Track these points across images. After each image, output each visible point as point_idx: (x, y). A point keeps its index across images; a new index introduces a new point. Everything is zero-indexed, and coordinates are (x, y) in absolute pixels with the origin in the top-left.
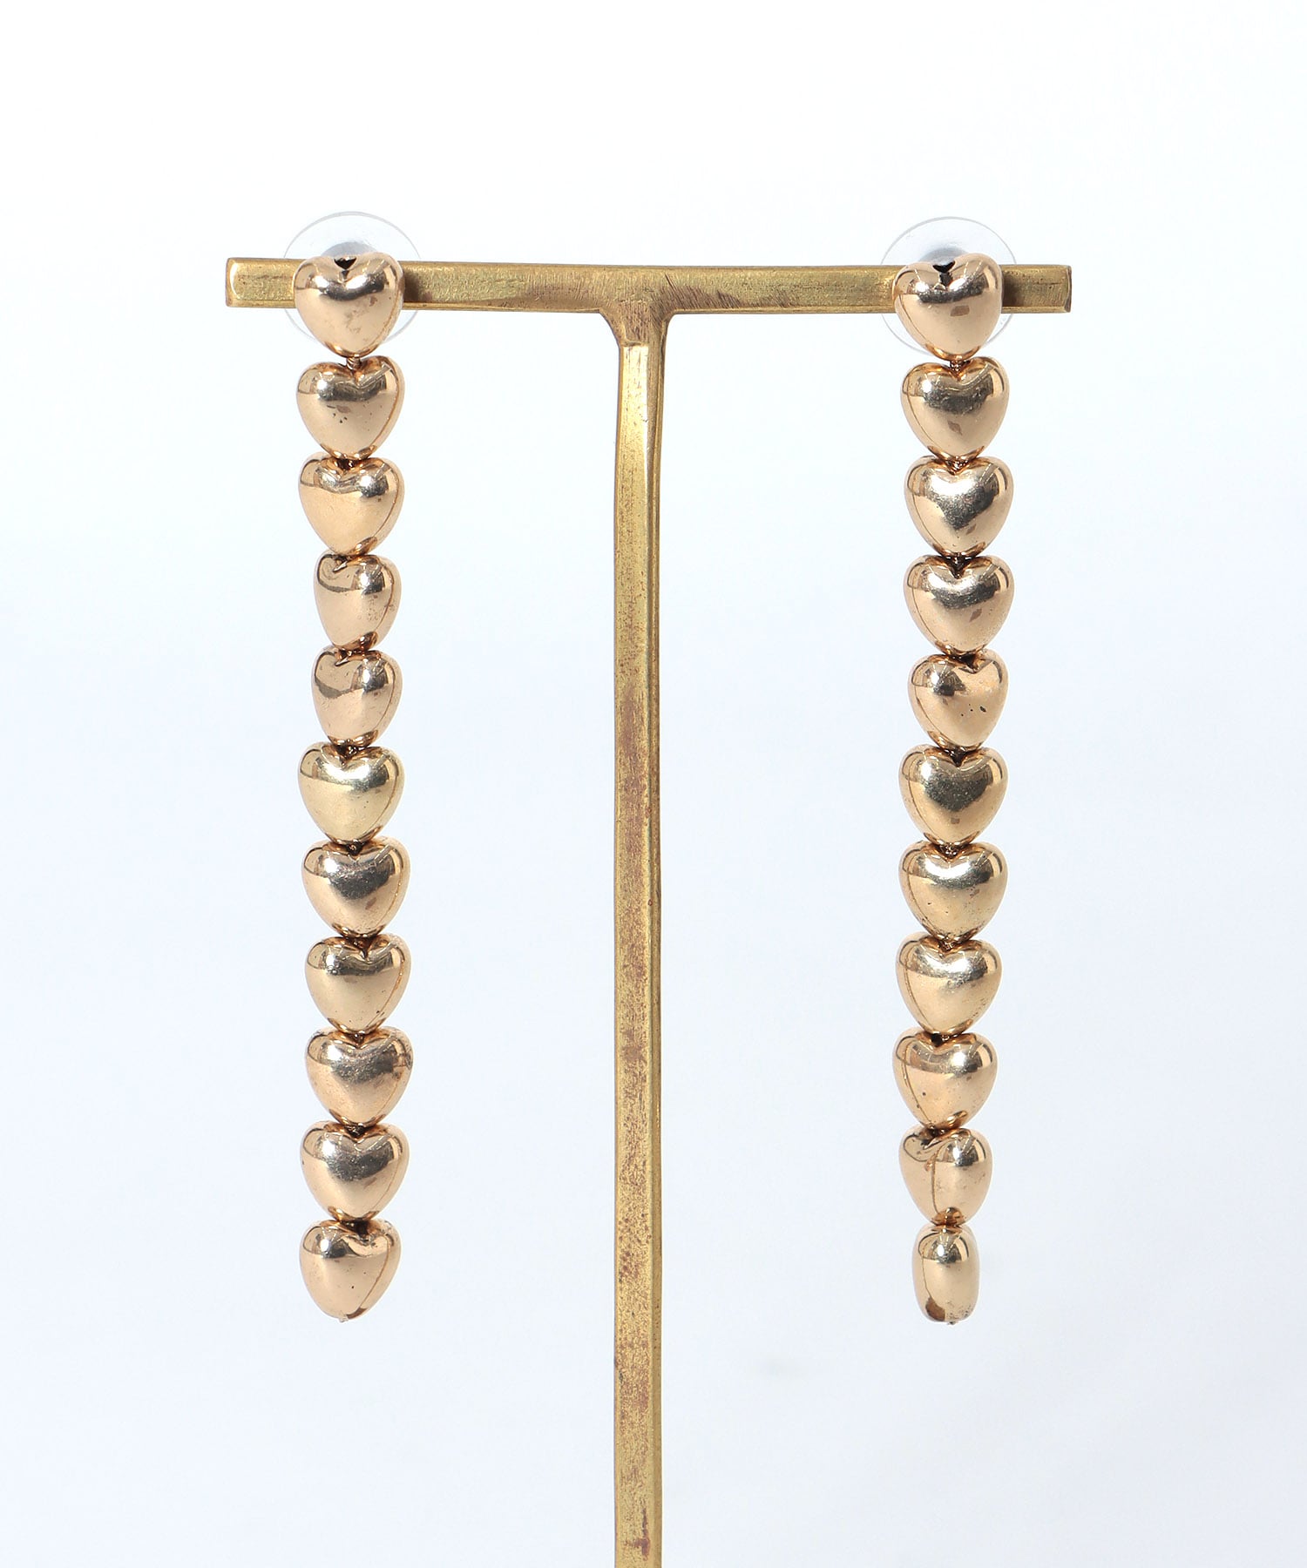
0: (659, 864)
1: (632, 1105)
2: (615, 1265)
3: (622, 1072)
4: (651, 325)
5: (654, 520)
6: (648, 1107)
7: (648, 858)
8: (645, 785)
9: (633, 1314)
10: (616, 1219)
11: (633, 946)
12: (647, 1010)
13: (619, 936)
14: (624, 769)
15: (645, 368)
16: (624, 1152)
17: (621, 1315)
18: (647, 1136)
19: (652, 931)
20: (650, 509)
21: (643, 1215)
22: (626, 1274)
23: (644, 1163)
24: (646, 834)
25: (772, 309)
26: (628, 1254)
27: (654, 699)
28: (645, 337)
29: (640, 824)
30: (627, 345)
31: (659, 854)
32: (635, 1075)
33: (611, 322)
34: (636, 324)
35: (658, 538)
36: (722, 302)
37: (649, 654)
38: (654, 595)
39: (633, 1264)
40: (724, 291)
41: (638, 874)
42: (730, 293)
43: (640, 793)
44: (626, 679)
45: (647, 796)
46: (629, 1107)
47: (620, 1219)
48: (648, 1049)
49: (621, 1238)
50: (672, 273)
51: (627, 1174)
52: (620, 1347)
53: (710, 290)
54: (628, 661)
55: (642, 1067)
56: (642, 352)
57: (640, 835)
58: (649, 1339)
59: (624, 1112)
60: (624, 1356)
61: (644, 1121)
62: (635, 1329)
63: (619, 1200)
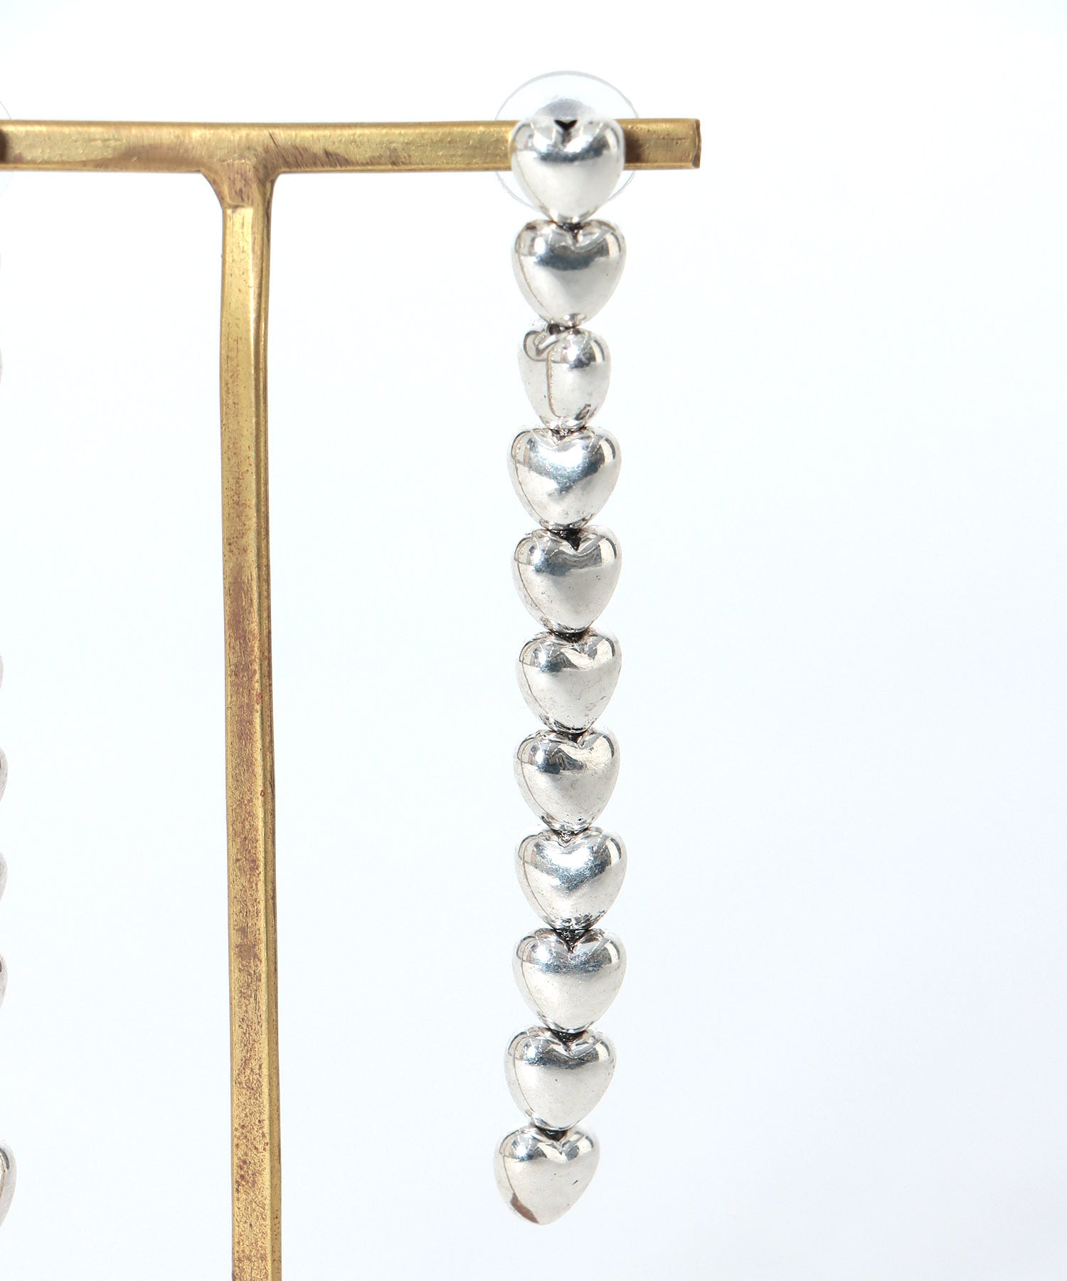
0: (272, 752)
1: (246, 1006)
2: (232, 1174)
3: (237, 971)
4: (254, 186)
5: (261, 392)
6: (264, 1008)
7: (260, 746)
8: (255, 671)
9: (251, 1225)
10: (232, 1125)
11: (245, 838)
12: (262, 906)
13: (231, 829)
14: (233, 653)
15: (250, 232)
16: (239, 1055)
17: (239, 1227)
18: (264, 1038)
19: (265, 823)
20: (257, 380)
21: (259, 1121)
22: (243, 1183)
23: (260, 1066)
24: (257, 721)
25: (383, 167)
26: (245, 1162)
27: (264, 579)
28: (248, 199)
29: (251, 712)
30: (230, 206)
31: (272, 741)
32: (250, 974)
33: (213, 183)
34: (239, 185)
35: (266, 411)
36: (330, 160)
37: (259, 533)
38: (262, 470)
39: (250, 1172)
40: (331, 149)
41: (249, 763)
42: (338, 151)
43: (250, 679)
44: (234, 559)
45: (257, 682)
46: (244, 1008)
47: (236, 1126)
48: (263, 946)
49: (237, 1145)
50: (277, 131)
51: (243, 1079)
52: (238, 1260)
53: (317, 149)
54: (235, 540)
55: (257, 966)
56: (247, 214)
57: (251, 722)
58: (269, 1250)
59: (239, 1013)
60: (242, 1270)
61: (259, 1022)
62: (253, 1241)
63: (234, 1106)
